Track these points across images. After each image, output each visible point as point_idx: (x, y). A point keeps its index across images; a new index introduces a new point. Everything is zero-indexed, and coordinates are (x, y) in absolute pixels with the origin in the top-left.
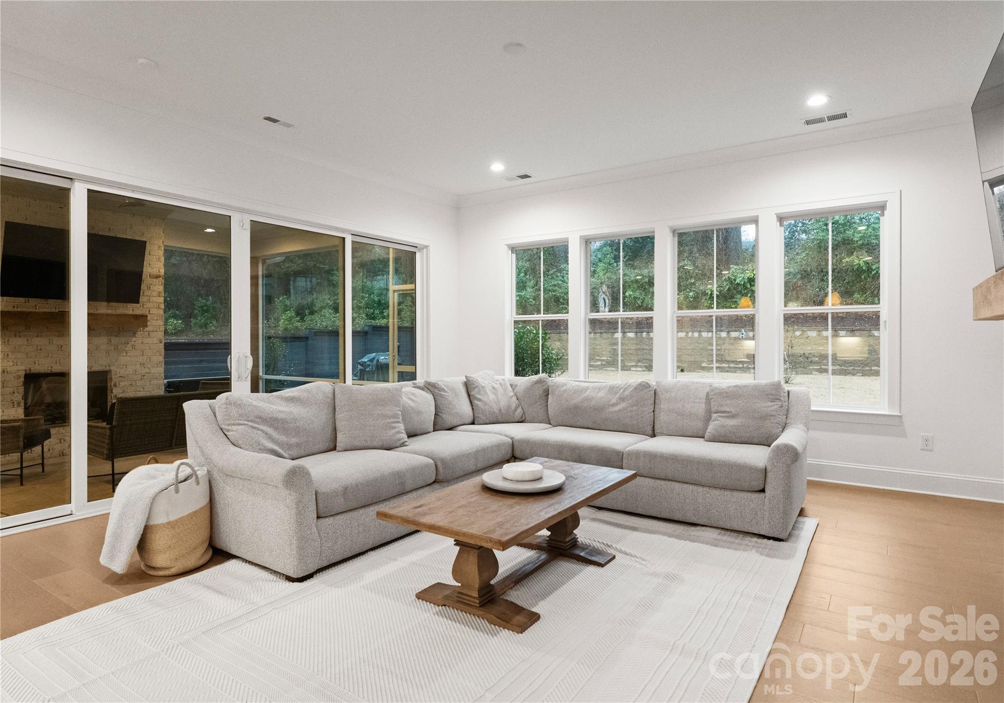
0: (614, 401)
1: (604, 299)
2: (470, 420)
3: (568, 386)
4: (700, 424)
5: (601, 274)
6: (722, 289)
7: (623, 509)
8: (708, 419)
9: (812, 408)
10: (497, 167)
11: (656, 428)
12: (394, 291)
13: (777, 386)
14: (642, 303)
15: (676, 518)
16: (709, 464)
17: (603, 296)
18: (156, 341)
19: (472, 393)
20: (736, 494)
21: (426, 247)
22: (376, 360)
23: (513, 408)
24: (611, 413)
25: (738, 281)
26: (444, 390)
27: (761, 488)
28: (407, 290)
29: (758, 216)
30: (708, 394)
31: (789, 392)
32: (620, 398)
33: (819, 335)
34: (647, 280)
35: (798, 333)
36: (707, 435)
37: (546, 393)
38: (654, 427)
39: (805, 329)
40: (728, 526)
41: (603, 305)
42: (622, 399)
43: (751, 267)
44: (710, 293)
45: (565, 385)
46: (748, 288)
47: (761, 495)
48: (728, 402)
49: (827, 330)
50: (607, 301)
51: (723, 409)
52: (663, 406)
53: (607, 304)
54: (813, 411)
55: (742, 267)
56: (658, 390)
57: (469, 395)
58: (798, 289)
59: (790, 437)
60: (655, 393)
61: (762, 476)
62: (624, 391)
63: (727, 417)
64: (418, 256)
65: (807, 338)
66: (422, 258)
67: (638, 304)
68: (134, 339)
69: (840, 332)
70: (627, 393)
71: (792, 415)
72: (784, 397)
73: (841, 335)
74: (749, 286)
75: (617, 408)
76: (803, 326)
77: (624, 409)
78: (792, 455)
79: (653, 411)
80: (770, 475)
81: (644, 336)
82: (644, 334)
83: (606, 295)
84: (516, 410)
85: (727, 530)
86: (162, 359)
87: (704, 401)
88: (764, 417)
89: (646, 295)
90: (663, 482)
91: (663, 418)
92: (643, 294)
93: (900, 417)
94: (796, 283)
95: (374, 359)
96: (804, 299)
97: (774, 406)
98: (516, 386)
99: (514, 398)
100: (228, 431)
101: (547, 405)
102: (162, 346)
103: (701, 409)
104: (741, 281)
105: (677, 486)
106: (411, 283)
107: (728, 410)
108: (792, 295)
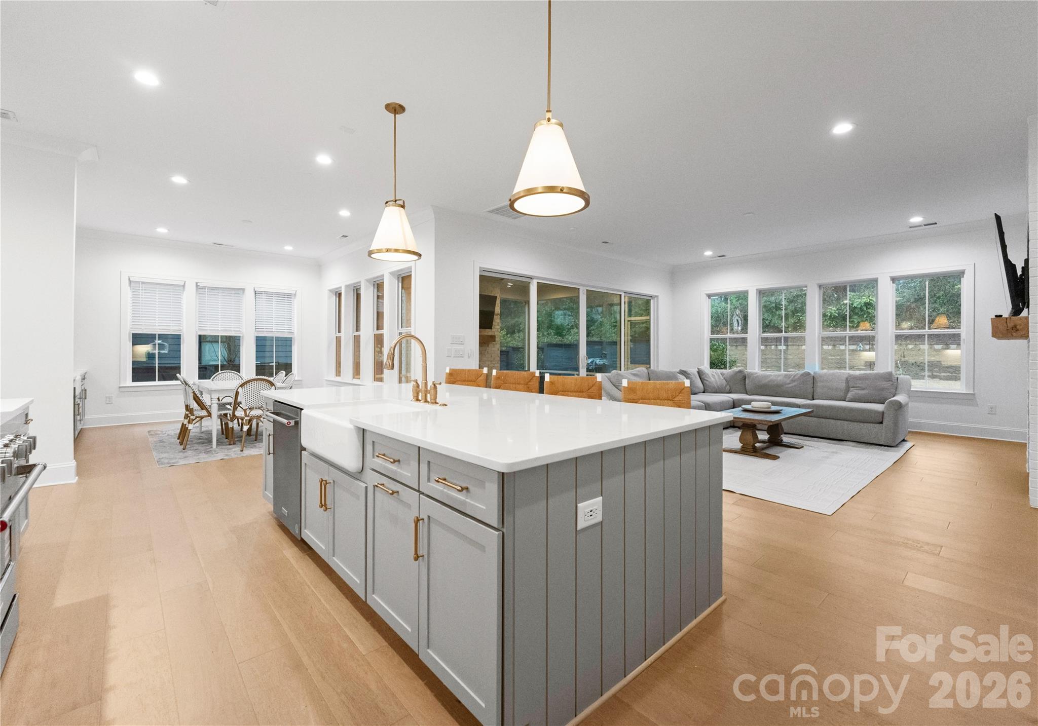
0: (788, 382)
1: (737, 320)
2: (703, 390)
3: (758, 374)
4: (842, 394)
5: (734, 301)
6: (840, 311)
7: (799, 433)
8: (847, 390)
9: (912, 389)
10: (708, 253)
11: (814, 396)
12: (628, 321)
13: (890, 374)
14: (769, 323)
15: (831, 437)
16: (851, 410)
17: (737, 318)
18: (496, 350)
19: (702, 377)
20: (865, 424)
21: (657, 296)
22: (594, 362)
23: (725, 385)
24: (787, 387)
25: (855, 305)
26: (690, 374)
27: (881, 421)
28: (643, 320)
29: (878, 278)
30: (847, 379)
31: (897, 378)
32: (792, 381)
33: (931, 348)
34: (774, 305)
35: (910, 347)
36: (847, 400)
37: (744, 378)
38: (813, 396)
39: (918, 343)
40: (862, 440)
41: (737, 325)
42: (793, 381)
43: (867, 294)
44: (829, 314)
45: (756, 373)
46: (864, 310)
47: (881, 425)
48: (860, 382)
49: (924, 344)
50: (740, 322)
51: (858, 385)
52: (819, 384)
53: (740, 324)
54: (912, 391)
55: (858, 294)
56: (815, 376)
57: (700, 379)
58: (911, 310)
59: (900, 398)
60: (813, 378)
61: (881, 415)
62: (794, 377)
63: (860, 389)
64: (652, 301)
65: (919, 350)
66: (654, 303)
67: (766, 324)
68: (488, 348)
69: (951, 345)
70: (796, 377)
71: (899, 389)
72: (894, 380)
73: (951, 348)
74: (865, 309)
75: (790, 385)
76: (915, 341)
77: (795, 386)
78: (899, 406)
79: (813, 387)
80: (885, 415)
81: (773, 348)
82: (773, 347)
83: (740, 318)
84: (726, 386)
85: (861, 443)
86: (499, 359)
87: (844, 382)
88: (883, 389)
89: (773, 316)
90: (823, 420)
91: (819, 390)
92: (771, 316)
93: (974, 394)
94: (909, 306)
95: (593, 361)
96: (917, 318)
97: (889, 384)
98: (724, 374)
99: (724, 380)
100: (619, 386)
101: (745, 385)
102: (499, 352)
103: (843, 385)
104: (858, 305)
105: (832, 421)
106: (648, 316)
107: (860, 386)
108: (906, 316)
